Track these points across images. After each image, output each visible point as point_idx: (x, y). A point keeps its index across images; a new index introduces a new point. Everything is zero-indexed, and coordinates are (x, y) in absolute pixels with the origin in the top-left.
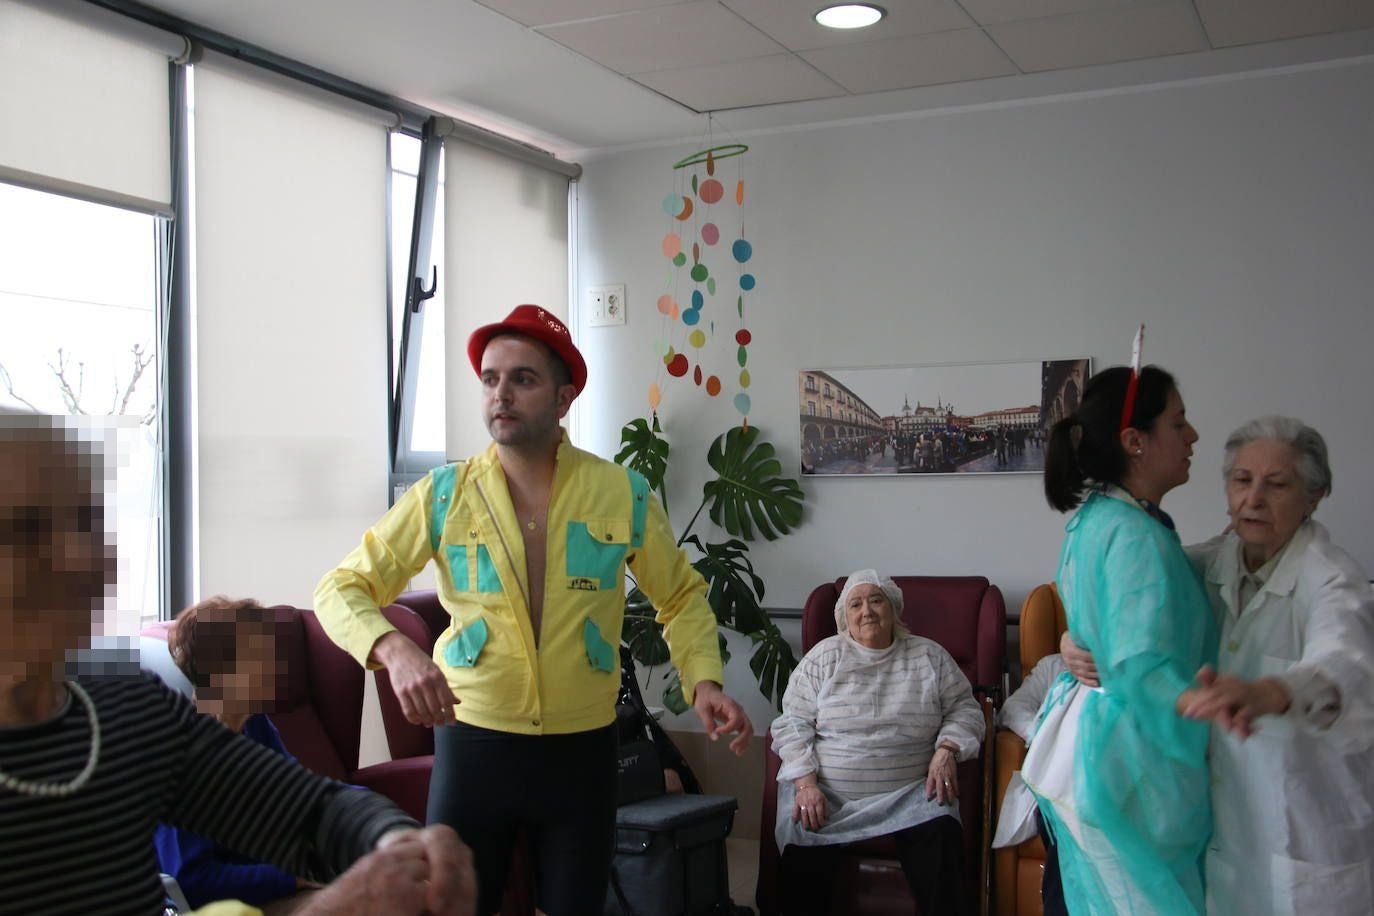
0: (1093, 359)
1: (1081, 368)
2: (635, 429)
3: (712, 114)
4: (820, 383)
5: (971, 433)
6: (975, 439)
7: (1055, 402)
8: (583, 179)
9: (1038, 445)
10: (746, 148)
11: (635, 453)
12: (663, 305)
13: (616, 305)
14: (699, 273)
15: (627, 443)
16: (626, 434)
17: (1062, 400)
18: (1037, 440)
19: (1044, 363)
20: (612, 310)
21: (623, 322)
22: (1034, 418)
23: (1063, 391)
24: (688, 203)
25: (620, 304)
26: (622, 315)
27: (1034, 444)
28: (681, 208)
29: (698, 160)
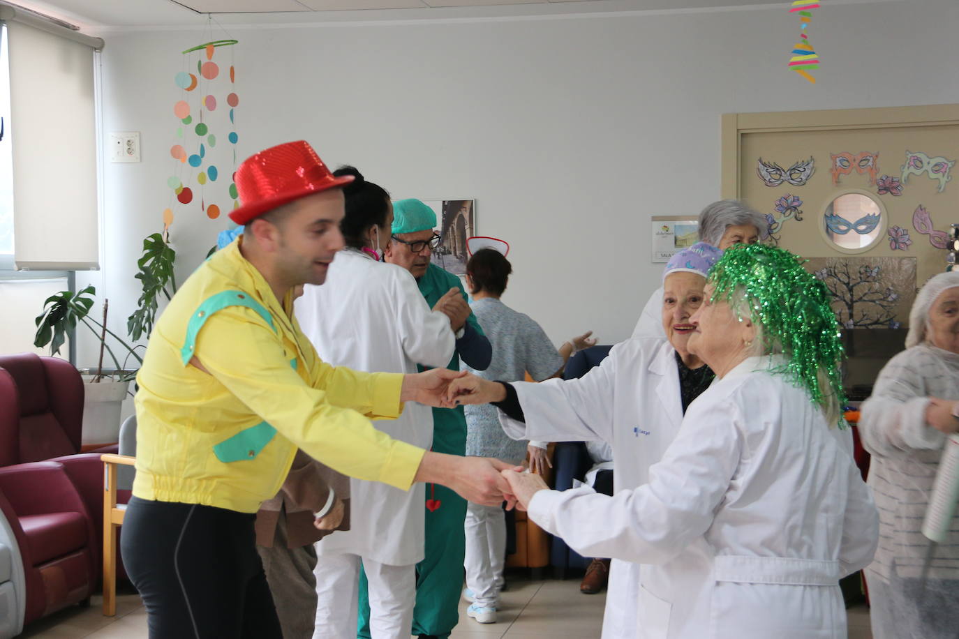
0: (475, 200)
1: (468, 206)
2: (153, 240)
3: (211, 15)
7: (450, 229)
8: (105, 50)
9: (439, 258)
10: (237, 42)
11: (154, 258)
12: (176, 152)
13: (133, 147)
14: (201, 129)
15: (147, 251)
16: (147, 244)
17: (455, 227)
18: (438, 254)
19: (444, 202)
20: (130, 151)
21: (139, 160)
23: (456, 221)
24: (193, 78)
25: (136, 146)
26: (138, 156)
27: (437, 256)
28: (189, 83)
29: (200, 48)
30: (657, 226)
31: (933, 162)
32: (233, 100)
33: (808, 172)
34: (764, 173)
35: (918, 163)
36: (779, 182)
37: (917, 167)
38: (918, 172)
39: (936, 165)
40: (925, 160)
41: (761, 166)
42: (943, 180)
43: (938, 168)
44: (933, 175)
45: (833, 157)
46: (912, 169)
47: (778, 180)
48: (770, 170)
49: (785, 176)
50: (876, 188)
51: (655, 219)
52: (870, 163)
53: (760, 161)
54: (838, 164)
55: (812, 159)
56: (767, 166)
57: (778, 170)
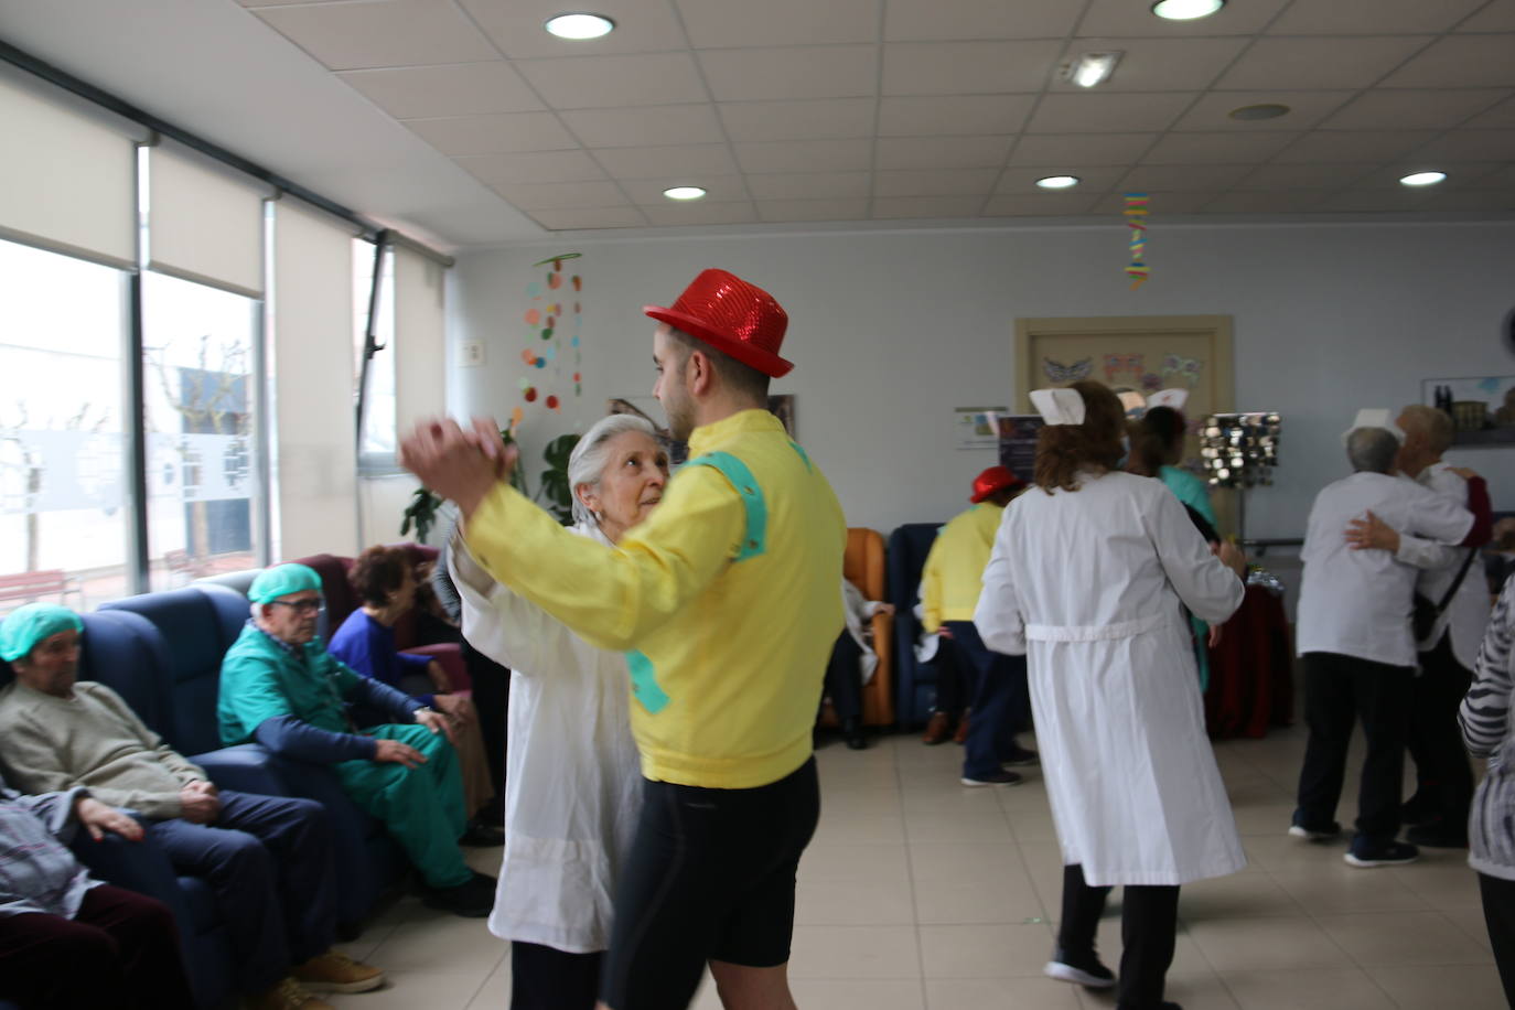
0: (795, 395)
1: (788, 401)
3: (559, 232)
4: (622, 406)
8: (456, 267)
10: (581, 255)
12: (525, 355)
13: (478, 352)
14: (546, 335)
20: (475, 356)
21: (482, 364)
25: (481, 352)
26: (483, 360)
29: (548, 261)
30: (962, 415)
31: (1186, 363)
32: (577, 308)
33: (1086, 369)
34: (1050, 370)
35: (1173, 363)
37: (1174, 367)
38: (1174, 371)
39: (1189, 365)
40: (1179, 360)
41: (1046, 365)
42: (1195, 378)
43: (1190, 368)
44: (1186, 374)
45: (1106, 357)
46: (1168, 369)
47: (1061, 376)
48: (1054, 368)
49: (1067, 373)
50: (1141, 384)
51: (959, 410)
52: (1136, 363)
53: (1046, 359)
54: (1111, 363)
55: (1089, 359)
56: (1052, 363)
57: (1062, 367)
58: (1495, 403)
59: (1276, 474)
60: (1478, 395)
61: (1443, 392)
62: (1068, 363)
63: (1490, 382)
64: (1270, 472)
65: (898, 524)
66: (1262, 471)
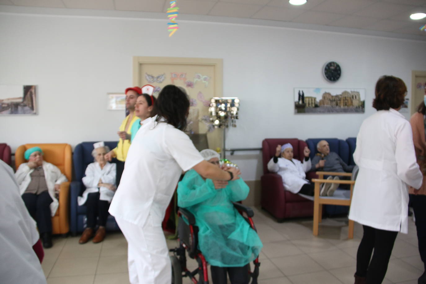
0: (37, 85)
1: (34, 88)
5: (3, 104)
6: (4, 105)
7: (27, 96)
9: (22, 107)
17: (29, 96)
19: (24, 86)
22: (21, 100)
23: (29, 93)
31: (204, 77)
33: (163, 78)
34: (148, 78)
35: (199, 77)
36: (153, 81)
38: (199, 80)
39: (205, 78)
40: (201, 76)
41: (146, 76)
42: (207, 83)
43: (205, 79)
44: (204, 82)
45: (172, 74)
46: (197, 79)
47: (152, 81)
48: (150, 77)
49: (155, 79)
50: (186, 85)
52: (184, 76)
53: (146, 73)
54: (173, 76)
55: (164, 74)
56: (149, 75)
57: (153, 77)
58: (319, 98)
59: (237, 122)
60: (313, 95)
61: (301, 93)
62: (156, 76)
63: (318, 90)
64: (235, 122)
65: (80, 141)
66: (233, 121)
